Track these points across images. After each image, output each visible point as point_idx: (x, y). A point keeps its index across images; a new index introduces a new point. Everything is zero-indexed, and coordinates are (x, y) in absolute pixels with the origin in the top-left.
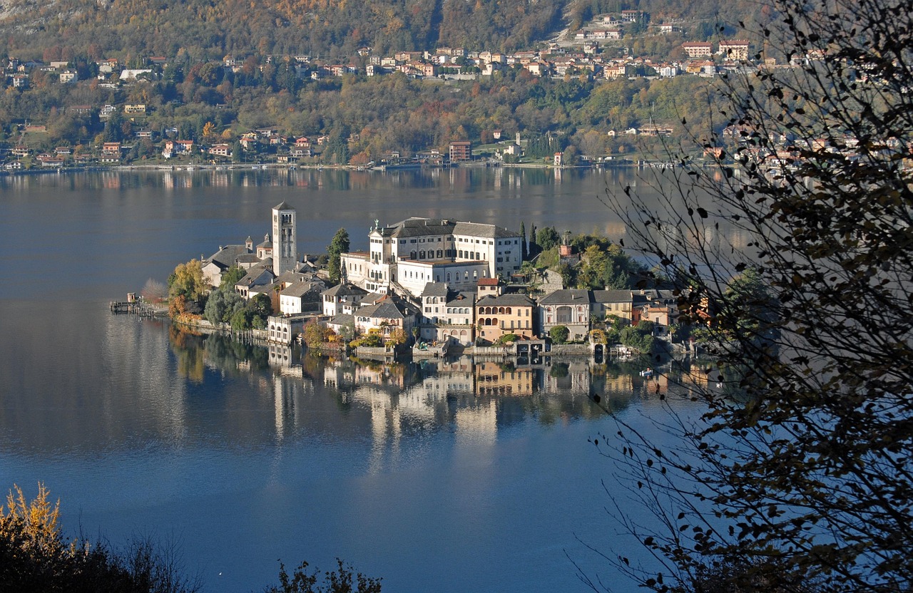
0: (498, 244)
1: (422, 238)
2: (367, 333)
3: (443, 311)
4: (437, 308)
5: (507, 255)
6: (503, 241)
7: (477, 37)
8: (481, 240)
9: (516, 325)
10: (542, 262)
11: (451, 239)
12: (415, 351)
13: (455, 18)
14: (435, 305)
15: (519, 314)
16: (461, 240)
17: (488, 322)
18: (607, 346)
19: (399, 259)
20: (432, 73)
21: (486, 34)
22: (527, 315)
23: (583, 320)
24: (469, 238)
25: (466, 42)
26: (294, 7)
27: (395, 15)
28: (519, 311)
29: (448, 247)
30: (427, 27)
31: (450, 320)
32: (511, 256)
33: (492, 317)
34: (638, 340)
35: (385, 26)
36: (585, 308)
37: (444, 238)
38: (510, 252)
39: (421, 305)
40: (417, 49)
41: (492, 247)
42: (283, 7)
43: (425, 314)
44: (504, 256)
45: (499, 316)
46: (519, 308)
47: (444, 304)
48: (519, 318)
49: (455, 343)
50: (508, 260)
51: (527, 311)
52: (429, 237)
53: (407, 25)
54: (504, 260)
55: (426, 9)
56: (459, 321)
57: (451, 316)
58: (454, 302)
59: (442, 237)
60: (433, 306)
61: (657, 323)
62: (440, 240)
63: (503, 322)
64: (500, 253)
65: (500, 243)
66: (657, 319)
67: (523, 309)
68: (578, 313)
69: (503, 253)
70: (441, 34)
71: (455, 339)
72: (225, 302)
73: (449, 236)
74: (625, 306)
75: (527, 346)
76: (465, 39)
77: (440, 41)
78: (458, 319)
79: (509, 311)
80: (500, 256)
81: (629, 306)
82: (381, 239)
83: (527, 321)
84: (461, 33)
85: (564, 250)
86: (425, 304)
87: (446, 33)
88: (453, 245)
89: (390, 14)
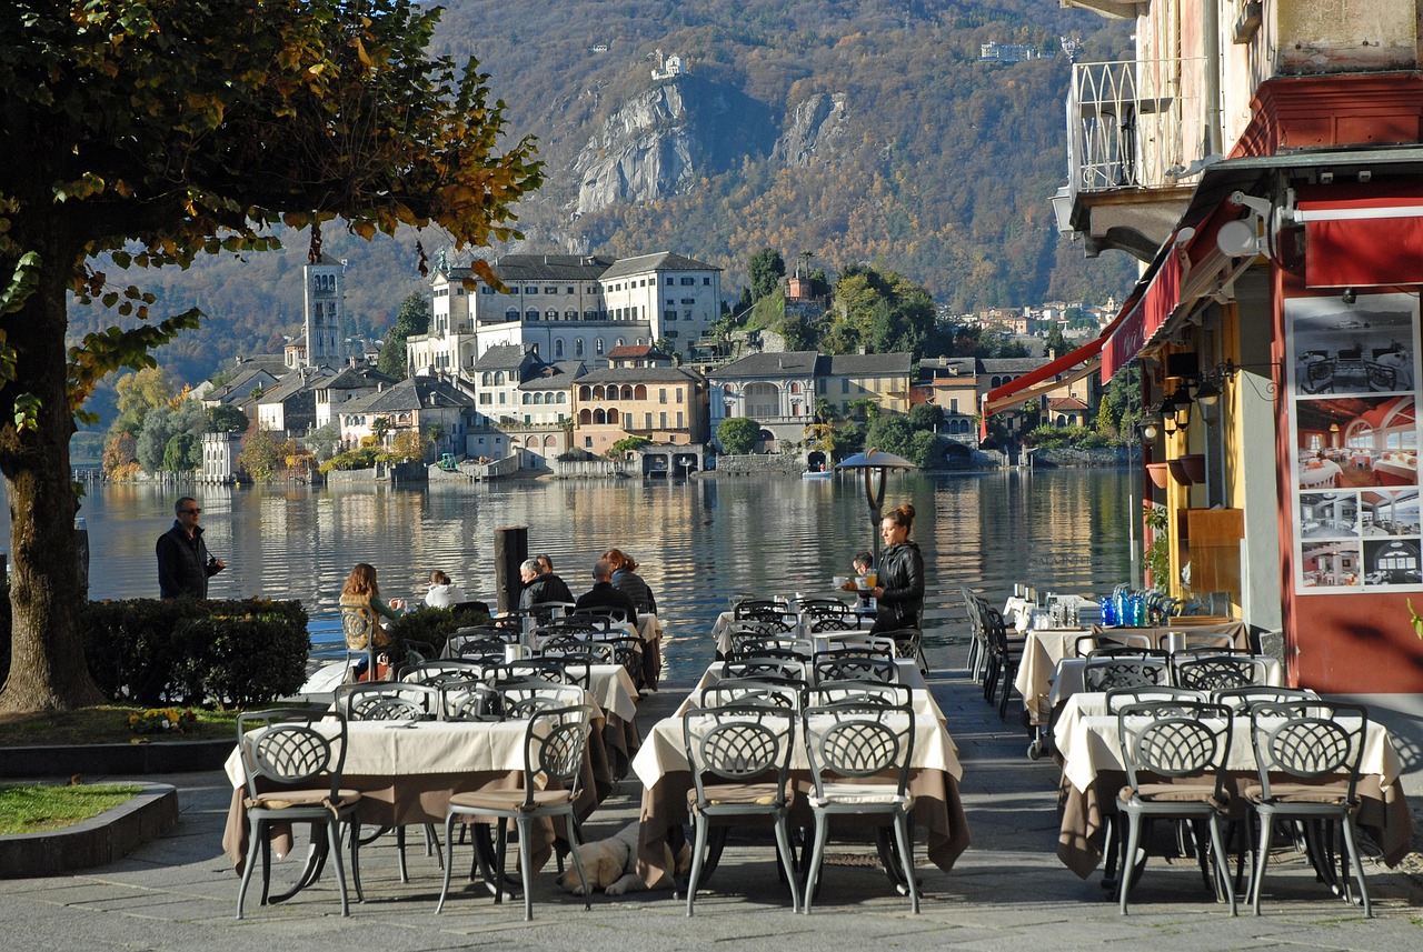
0: (666, 283)
1: (530, 284)
2: (360, 445)
3: (515, 402)
4: (502, 395)
5: (688, 307)
6: (677, 277)
7: (1104, 286)
8: (638, 280)
9: (656, 424)
10: (758, 318)
11: (598, 289)
12: (434, 471)
13: (1073, 261)
14: (500, 389)
15: (663, 400)
16: (611, 289)
17: (600, 417)
18: (833, 454)
19: (479, 323)
20: (1025, 330)
21: (1117, 279)
22: (679, 400)
23: (801, 411)
24: (622, 282)
25: (1088, 294)
26: (844, 253)
27: (985, 259)
28: (663, 392)
29: (589, 307)
30: (1032, 275)
31: (528, 418)
32: (697, 309)
33: (606, 405)
34: (898, 440)
35: (970, 274)
36: (806, 389)
37: (581, 287)
38: (693, 301)
39: (473, 390)
40: (1015, 304)
41: (654, 289)
42: (827, 254)
43: (481, 409)
44: (679, 307)
45: (621, 406)
46: (662, 386)
47: (516, 384)
48: (663, 408)
49: (533, 464)
50: (688, 317)
51: (679, 391)
52: (547, 283)
53: (1002, 273)
54: (680, 316)
55: (1031, 249)
56: (545, 417)
57: (530, 409)
58: (538, 381)
59: (576, 285)
60: (494, 391)
61: (954, 412)
62: (571, 291)
63: (629, 415)
64: (671, 302)
65: (670, 281)
66: (954, 402)
67: (671, 389)
68: (791, 397)
69: (678, 302)
70: (1052, 283)
71: (533, 456)
72: (169, 429)
73: (590, 284)
74: (894, 385)
75: (664, 457)
76: (1087, 288)
77: (1050, 292)
78: (545, 414)
79: (641, 394)
80: (671, 308)
81: (902, 383)
82: (447, 286)
83: (680, 414)
84: (1081, 281)
85: (795, 289)
86: (479, 388)
87: (1059, 282)
88: (601, 302)
89: (978, 257)
